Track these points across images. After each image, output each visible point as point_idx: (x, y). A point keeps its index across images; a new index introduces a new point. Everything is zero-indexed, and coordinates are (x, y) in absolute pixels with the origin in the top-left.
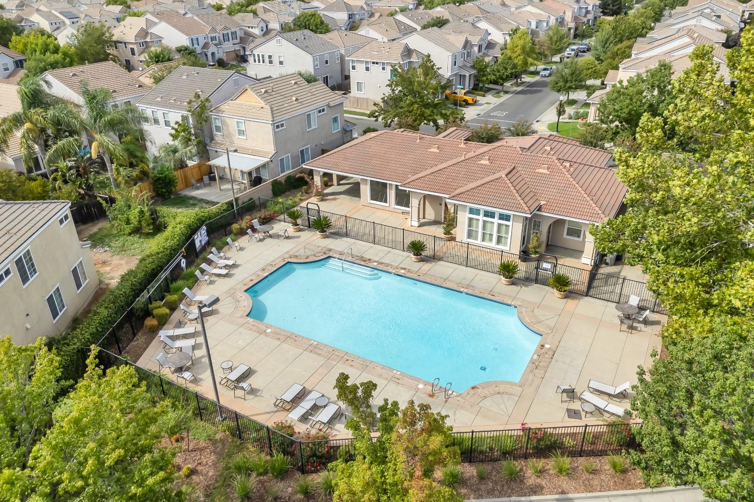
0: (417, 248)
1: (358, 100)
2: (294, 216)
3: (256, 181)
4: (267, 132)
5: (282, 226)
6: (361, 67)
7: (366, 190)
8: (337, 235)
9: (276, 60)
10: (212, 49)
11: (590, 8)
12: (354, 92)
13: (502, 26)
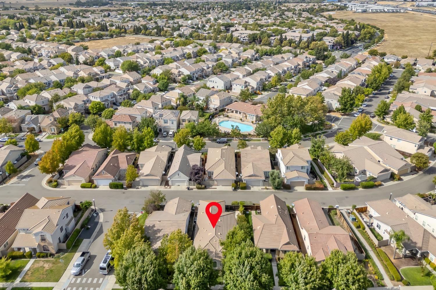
0: (241, 119)
1: (234, 93)
2: (223, 115)
3: (216, 110)
4: (219, 101)
5: (222, 116)
6: (235, 85)
7: (234, 112)
8: (230, 118)
9: (215, 82)
10: (195, 75)
11: (311, 59)
12: (233, 91)
13: (274, 71)
